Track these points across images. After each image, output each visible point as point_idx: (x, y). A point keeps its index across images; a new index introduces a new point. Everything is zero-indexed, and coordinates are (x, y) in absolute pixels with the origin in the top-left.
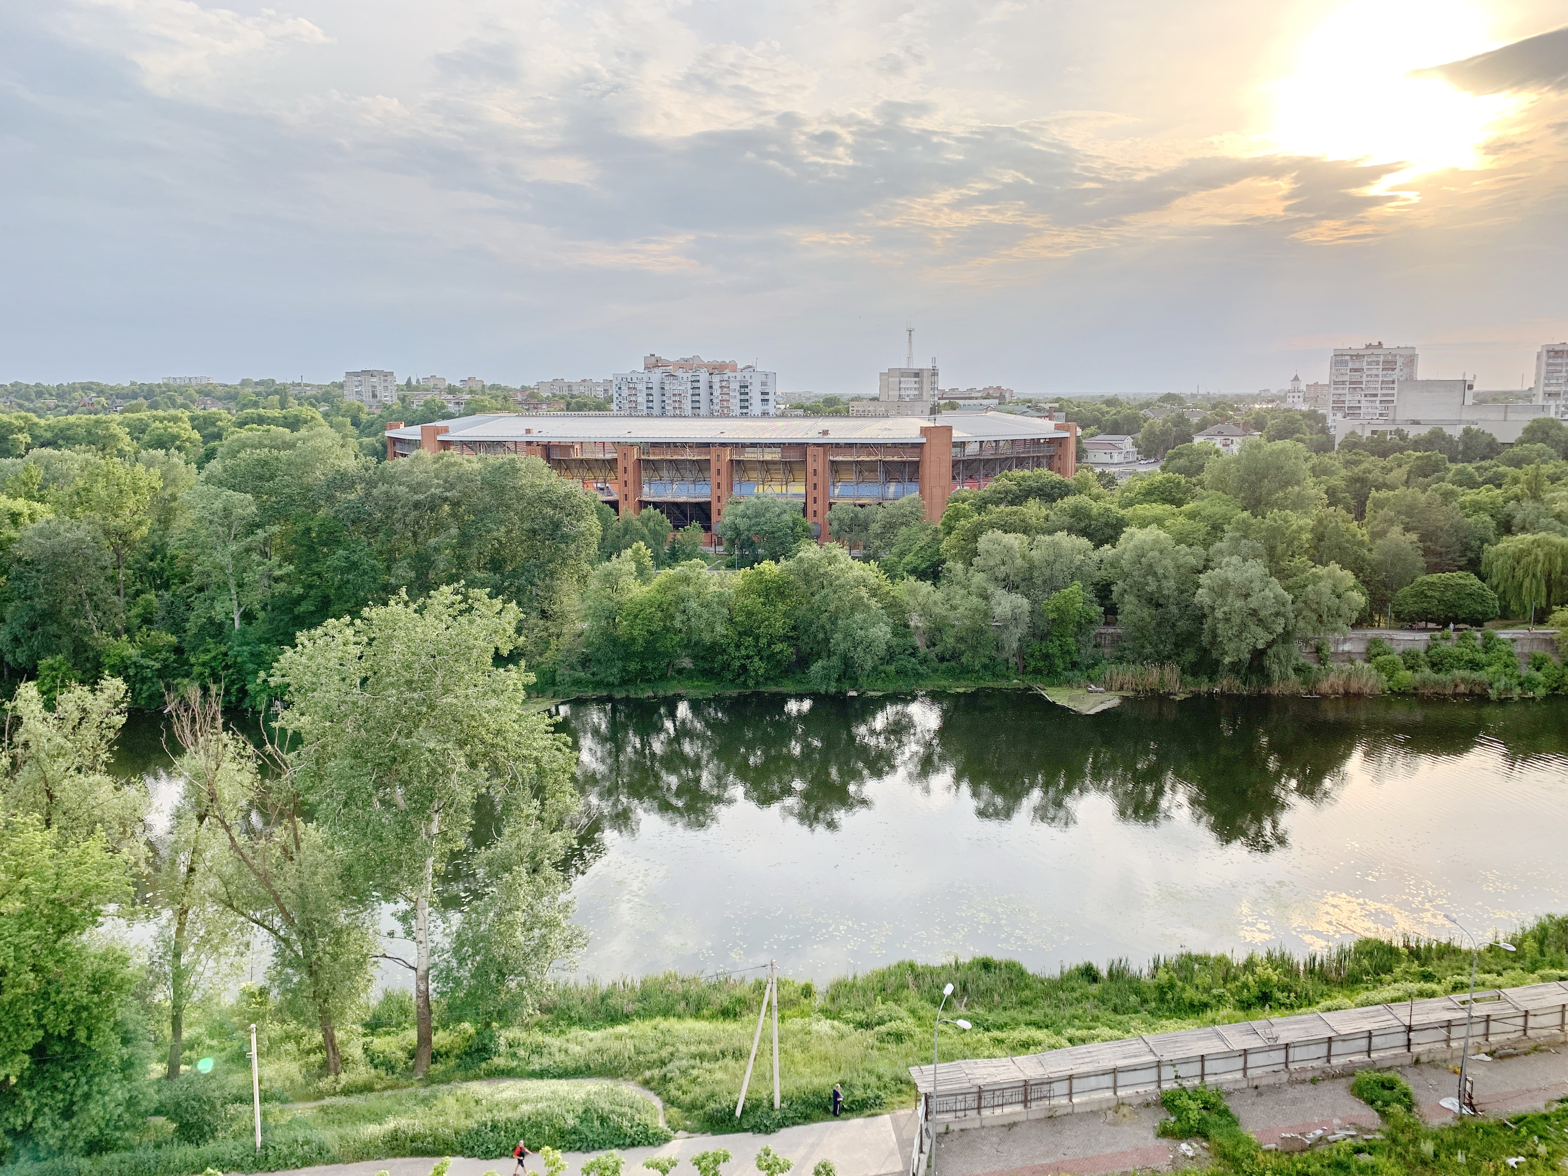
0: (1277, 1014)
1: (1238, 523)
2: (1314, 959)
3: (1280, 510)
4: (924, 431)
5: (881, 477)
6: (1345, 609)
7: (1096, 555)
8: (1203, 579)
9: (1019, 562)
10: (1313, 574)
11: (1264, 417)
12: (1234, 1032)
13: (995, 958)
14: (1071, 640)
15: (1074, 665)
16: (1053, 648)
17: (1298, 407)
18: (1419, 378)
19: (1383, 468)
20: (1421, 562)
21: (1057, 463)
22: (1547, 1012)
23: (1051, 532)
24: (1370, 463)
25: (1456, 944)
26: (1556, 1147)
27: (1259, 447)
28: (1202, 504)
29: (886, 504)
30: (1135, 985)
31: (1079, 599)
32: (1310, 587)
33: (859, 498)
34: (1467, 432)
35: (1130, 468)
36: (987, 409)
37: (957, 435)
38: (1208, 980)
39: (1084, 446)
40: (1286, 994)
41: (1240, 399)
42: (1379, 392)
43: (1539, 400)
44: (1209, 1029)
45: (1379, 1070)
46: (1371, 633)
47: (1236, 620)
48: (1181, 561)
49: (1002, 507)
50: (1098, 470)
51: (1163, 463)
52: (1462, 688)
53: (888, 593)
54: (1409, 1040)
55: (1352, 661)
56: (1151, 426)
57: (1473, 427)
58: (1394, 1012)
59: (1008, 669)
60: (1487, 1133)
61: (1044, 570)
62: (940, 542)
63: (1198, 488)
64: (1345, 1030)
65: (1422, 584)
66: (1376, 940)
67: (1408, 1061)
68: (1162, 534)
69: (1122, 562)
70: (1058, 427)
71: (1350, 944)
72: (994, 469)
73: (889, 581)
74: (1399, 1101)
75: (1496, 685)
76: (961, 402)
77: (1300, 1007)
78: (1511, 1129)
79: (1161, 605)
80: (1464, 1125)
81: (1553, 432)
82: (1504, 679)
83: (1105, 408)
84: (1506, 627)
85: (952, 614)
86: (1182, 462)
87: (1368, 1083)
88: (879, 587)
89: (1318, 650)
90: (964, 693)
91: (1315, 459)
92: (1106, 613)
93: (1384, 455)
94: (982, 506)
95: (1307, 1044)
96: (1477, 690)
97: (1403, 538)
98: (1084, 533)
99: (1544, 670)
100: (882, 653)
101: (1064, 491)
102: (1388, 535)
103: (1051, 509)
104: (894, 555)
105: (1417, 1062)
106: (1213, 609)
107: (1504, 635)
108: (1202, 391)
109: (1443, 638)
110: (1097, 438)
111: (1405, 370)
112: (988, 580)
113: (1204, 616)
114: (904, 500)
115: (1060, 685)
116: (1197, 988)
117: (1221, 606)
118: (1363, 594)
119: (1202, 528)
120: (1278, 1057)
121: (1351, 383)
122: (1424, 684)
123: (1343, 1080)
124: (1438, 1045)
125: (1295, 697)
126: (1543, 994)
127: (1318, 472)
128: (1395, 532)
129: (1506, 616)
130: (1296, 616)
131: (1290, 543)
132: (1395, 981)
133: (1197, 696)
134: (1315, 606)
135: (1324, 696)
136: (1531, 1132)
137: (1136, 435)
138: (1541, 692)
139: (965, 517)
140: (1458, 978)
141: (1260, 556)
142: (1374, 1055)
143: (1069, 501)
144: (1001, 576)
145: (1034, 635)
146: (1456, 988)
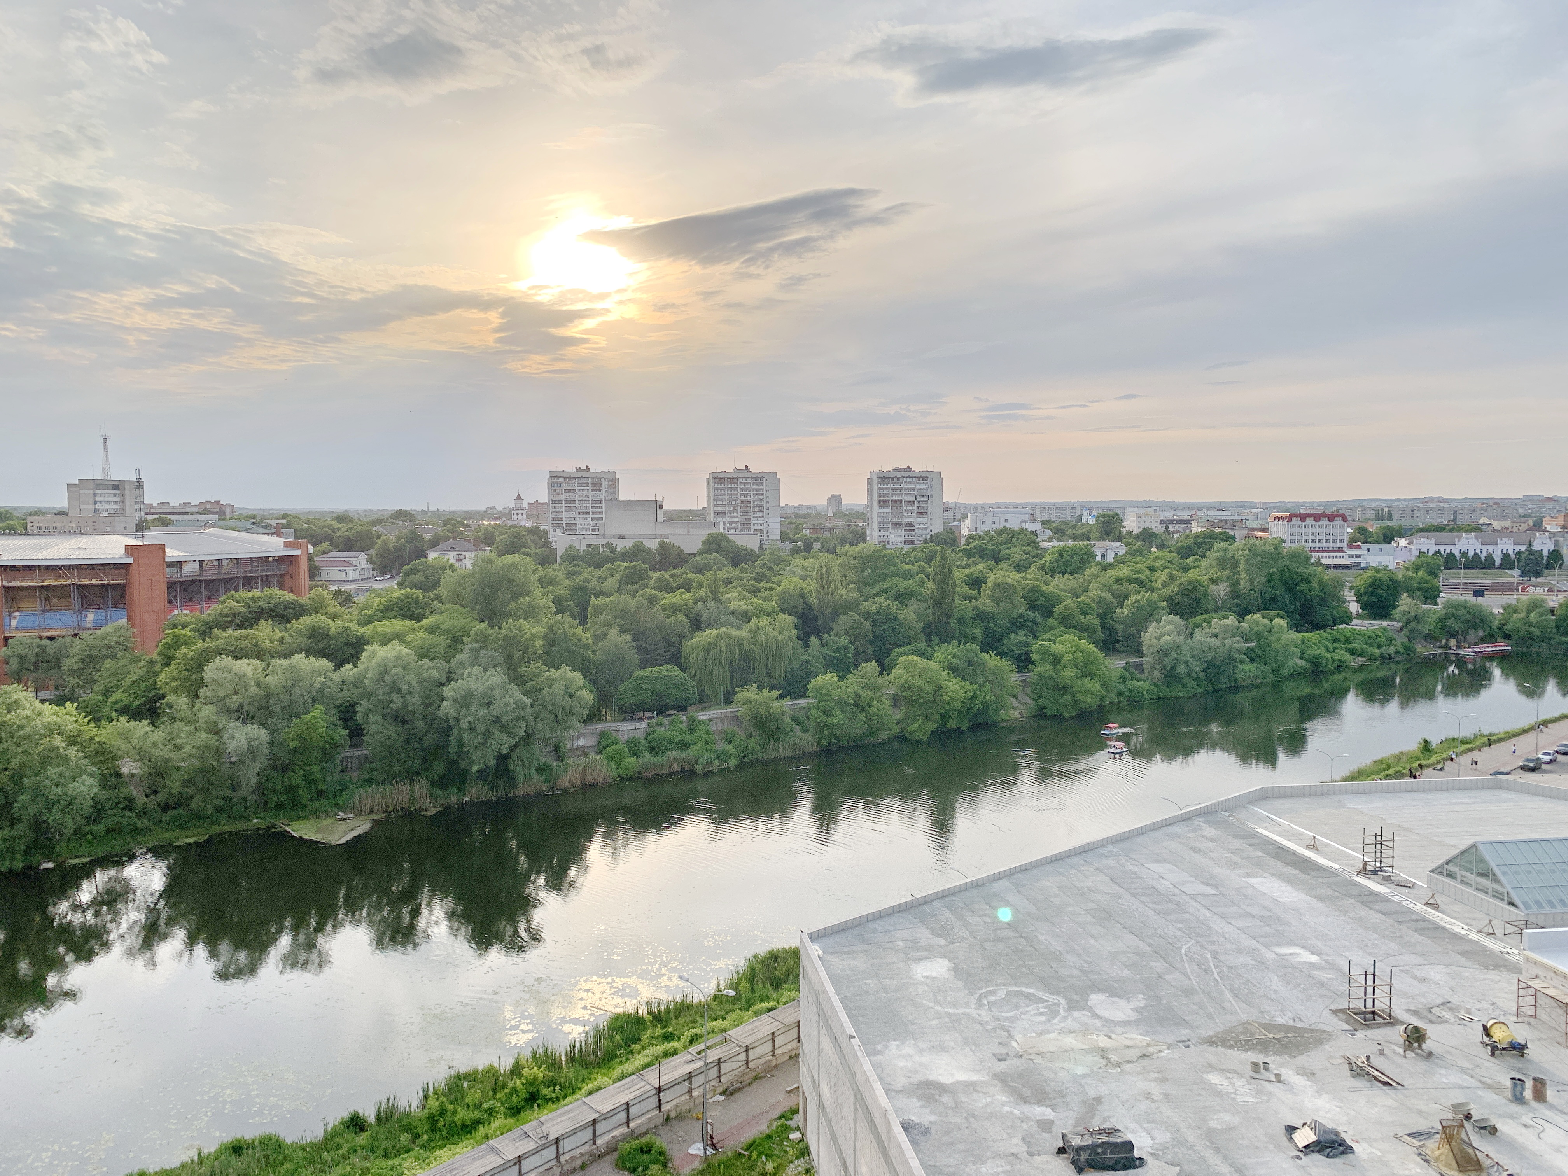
0: (545, 1111)
1: (476, 634)
2: (574, 1047)
3: (514, 620)
4: (129, 550)
5: (76, 603)
6: (577, 708)
7: (337, 677)
8: (447, 691)
9: (253, 690)
10: (548, 679)
11: (493, 533)
12: (507, 1142)
13: (247, 1137)
14: (316, 768)
15: (320, 794)
16: (296, 778)
17: (523, 524)
18: (621, 499)
19: (599, 578)
20: (636, 659)
21: (288, 581)
22: (761, 1042)
23: (287, 655)
24: (588, 573)
25: (689, 1000)
26: (779, 1161)
27: (491, 561)
28: (441, 618)
29: (84, 635)
30: (405, 1122)
31: (322, 723)
32: (546, 690)
33: (47, 629)
34: (662, 545)
35: (365, 585)
36: (206, 525)
37: (172, 554)
38: (479, 1095)
39: (317, 564)
40: (551, 1089)
41: (470, 515)
42: (590, 510)
43: (711, 518)
44: (484, 1146)
45: (637, 1138)
46: (600, 727)
47: (481, 728)
48: (425, 676)
49: (230, 631)
50: (333, 588)
51: (399, 579)
52: (675, 768)
53: (92, 739)
54: (660, 1100)
55: (586, 755)
56: (385, 543)
57: (665, 540)
58: (646, 1078)
59: (246, 808)
60: (727, 1167)
61: (282, 696)
62: (157, 674)
63: (436, 602)
64: (606, 1108)
65: (637, 679)
66: (625, 1014)
67: (660, 1121)
68: (404, 650)
69: (366, 681)
70: (287, 545)
71: (603, 1024)
72: (217, 591)
73: (92, 725)
74: (656, 1161)
75: (700, 760)
76: (174, 518)
77: (565, 1097)
78: (744, 1155)
79: (407, 722)
80: (709, 1166)
81: (723, 544)
82: (706, 755)
83: (335, 524)
84: (704, 709)
85: (175, 756)
86: (418, 577)
87: (630, 1152)
88: (80, 733)
89: (556, 748)
90: (195, 842)
91: (541, 572)
92: (351, 736)
93: (598, 566)
94: (206, 631)
95: (575, 1132)
96: (687, 767)
97: (620, 639)
98: (323, 653)
99: (733, 743)
100: (87, 811)
101: (299, 611)
102: (608, 637)
103: (286, 630)
104: (98, 693)
105: (668, 1119)
106: (458, 720)
107: (703, 716)
108: (432, 508)
109: (657, 725)
110: (331, 554)
111: (610, 492)
112: (219, 712)
113: (450, 728)
114: (108, 629)
115: (306, 818)
116: (468, 1106)
117: (466, 716)
118: (592, 692)
119: (441, 641)
120: (550, 1153)
121: (566, 502)
122: (646, 767)
123: (608, 1157)
124: (683, 1098)
125: (539, 795)
126: (757, 1027)
127: (544, 583)
128: (613, 634)
129: (703, 701)
130: (535, 719)
131: (525, 651)
132: (644, 1048)
133: (447, 809)
134: (550, 707)
135: (565, 791)
136: (760, 1154)
137: (369, 552)
138: (733, 762)
139: (186, 644)
140: (693, 1031)
141: (499, 665)
142: (632, 1125)
143: (305, 622)
144: (234, 707)
145: (275, 768)
146: (693, 1040)
